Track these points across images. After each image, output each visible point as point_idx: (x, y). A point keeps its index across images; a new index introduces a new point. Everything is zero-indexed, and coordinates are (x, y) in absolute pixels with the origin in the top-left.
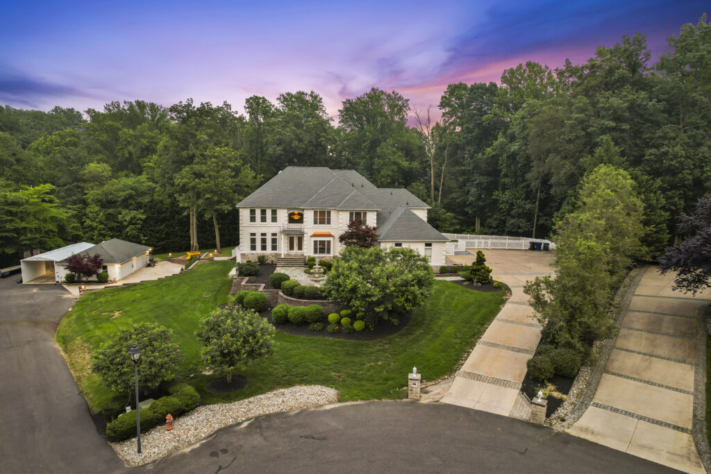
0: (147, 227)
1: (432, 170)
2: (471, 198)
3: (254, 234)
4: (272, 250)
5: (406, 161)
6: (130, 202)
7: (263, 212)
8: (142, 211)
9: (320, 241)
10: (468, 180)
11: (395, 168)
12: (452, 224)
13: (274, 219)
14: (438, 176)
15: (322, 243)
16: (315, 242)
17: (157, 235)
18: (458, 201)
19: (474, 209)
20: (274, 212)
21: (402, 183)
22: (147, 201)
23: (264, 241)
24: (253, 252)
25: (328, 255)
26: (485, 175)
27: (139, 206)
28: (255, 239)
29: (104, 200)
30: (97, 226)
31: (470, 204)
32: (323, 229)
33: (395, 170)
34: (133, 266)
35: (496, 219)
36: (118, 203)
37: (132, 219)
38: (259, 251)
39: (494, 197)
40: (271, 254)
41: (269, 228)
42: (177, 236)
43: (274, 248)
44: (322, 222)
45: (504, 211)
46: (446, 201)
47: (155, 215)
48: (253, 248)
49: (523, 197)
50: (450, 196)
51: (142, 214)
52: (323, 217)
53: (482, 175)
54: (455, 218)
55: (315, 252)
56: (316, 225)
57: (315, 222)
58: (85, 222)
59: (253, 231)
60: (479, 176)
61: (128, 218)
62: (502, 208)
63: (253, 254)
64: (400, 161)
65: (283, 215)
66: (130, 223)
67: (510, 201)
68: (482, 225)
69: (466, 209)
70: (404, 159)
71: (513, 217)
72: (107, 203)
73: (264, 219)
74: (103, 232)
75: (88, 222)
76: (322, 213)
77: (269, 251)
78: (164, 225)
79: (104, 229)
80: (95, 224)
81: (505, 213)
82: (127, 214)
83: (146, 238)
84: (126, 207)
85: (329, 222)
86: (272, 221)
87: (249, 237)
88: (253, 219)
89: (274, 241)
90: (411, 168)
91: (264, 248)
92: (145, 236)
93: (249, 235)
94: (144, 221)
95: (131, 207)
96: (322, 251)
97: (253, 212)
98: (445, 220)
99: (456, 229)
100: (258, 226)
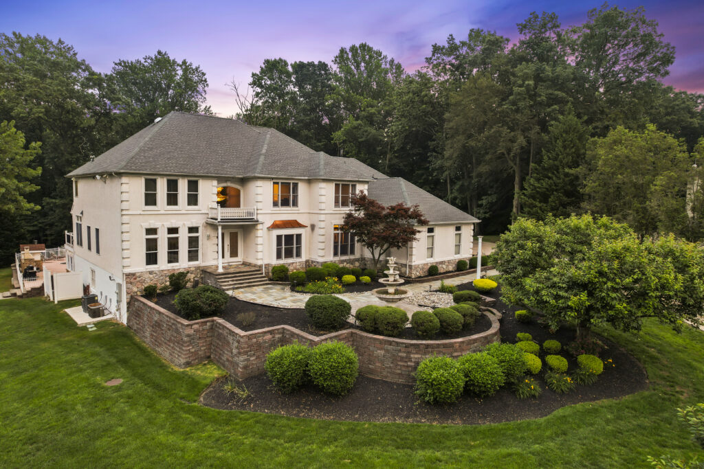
3: (154, 231)
7: (172, 185)
9: (285, 236)
13: (193, 200)
16: (279, 237)
23: (173, 244)
24: (152, 267)
25: (298, 260)
28: (155, 240)
32: (286, 214)
38: (164, 265)
40: (187, 269)
41: (184, 217)
43: (193, 255)
44: (285, 202)
48: (152, 259)
52: (286, 194)
55: (279, 254)
56: (276, 208)
57: (276, 203)
59: (152, 224)
63: (151, 273)
73: (172, 200)
76: (286, 186)
77: (183, 263)
85: (295, 204)
86: (189, 203)
87: (144, 237)
88: (151, 200)
89: (193, 242)
91: (173, 257)
93: (144, 233)
96: (289, 254)
97: (151, 184)
100: (162, 212)
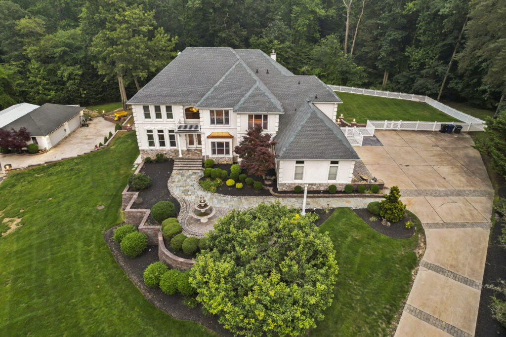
0: (85, 82)
1: (348, 21)
2: (383, 54)
3: (150, 131)
4: (171, 146)
5: (323, 8)
6: (66, 58)
7: (158, 109)
8: (79, 66)
9: (217, 142)
10: (381, 35)
11: (311, 16)
12: (361, 78)
13: (170, 116)
14: (353, 28)
15: (220, 145)
16: (213, 144)
17: (95, 89)
18: (370, 55)
19: (384, 64)
20: (169, 109)
21: (318, 30)
22: (81, 56)
23: (161, 138)
24: (152, 148)
25: (227, 156)
26: (399, 29)
27: (75, 62)
28: (152, 135)
29: (43, 56)
30: (40, 81)
31: (381, 59)
32: (220, 129)
33: (312, 18)
34: (65, 130)
35: (405, 76)
36: (57, 59)
37: (70, 75)
38: (157, 146)
39: (406, 53)
40: (170, 150)
41: (166, 125)
42: (113, 89)
43: (173, 144)
44: (220, 122)
45: (414, 70)
46: (358, 53)
47: (90, 71)
48: (151, 144)
49: (437, 57)
50: (362, 50)
51: (79, 69)
52: (220, 118)
53: (397, 29)
54: (365, 71)
55: (214, 152)
56: (213, 126)
57: (212, 122)
58: (29, 77)
59: (149, 127)
60: (394, 31)
61: (66, 74)
62: (412, 66)
63: (152, 150)
64: (317, 10)
65: (179, 112)
66: (69, 78)
67: (422, 61)
68: (390, 78)
69: (377, 64)
70: (321, 7)
71: (422, 77)
72: (46, 59)
73: (159, 116)
74: (47, 87)
75: (32, 79)
76: (219, 113)
77: (168, 147)
78: (99, 79)
79: (47, 84)
80: (38, 80)
81: (415, 72)
82: (64, 70)
83: (85, 92)
84: (64, 62)
85: (227, 122)
86: (168, 118)
87: (146, 134)
88: (147, 116)
89: (172, 137)
90: (327, 16)
91: (162, 144)
92: (84, 90)
93: (146, 132)
94: (82, 76)
95: (68, 63)
96: (221, 152)
97: (146, 108)
98: (355, 73)
99: (365, 83)
100: (153, 122)
